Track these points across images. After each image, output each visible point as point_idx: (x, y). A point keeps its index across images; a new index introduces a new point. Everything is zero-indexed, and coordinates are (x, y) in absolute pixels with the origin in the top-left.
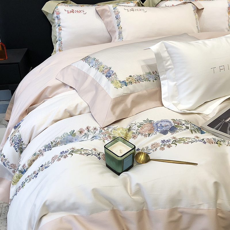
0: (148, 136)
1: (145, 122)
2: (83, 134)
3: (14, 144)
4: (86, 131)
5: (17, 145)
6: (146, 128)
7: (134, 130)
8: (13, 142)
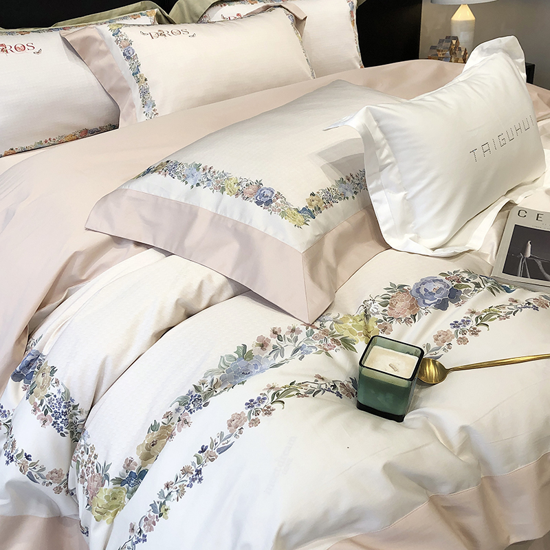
0: (413, 322)
1: (391, 292)
2: (270, 349)
3: (53, 418)
4: (274, 341)
5: (61, 420)
6: (400, 305)
7: (377, 313)
8: (49, 414)
